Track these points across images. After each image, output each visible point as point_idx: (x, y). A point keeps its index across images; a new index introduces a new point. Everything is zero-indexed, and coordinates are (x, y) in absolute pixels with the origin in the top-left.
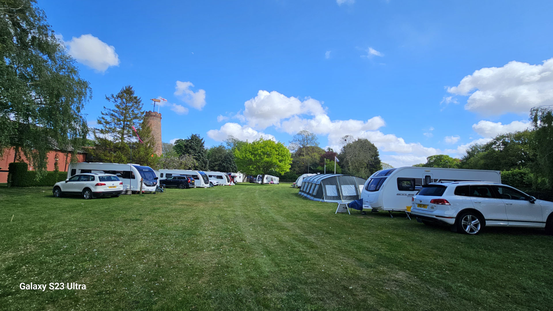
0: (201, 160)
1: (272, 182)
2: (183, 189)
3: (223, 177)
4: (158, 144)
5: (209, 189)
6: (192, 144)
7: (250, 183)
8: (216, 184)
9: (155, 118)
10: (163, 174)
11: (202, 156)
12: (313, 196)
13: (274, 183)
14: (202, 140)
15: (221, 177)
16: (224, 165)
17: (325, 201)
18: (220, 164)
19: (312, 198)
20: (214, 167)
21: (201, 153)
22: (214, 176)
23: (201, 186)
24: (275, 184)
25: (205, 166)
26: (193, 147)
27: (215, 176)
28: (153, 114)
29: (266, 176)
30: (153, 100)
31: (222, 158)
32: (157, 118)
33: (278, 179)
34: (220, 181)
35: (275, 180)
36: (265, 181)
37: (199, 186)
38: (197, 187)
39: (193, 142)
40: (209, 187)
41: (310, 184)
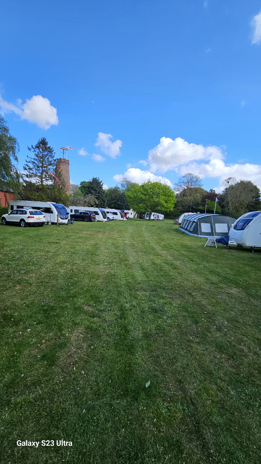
0: (100, 199)
1: (158, 218)
2: (87, 222)
3: (118, 213)
4: (67, 186)
5: (106, 223)
6: (93, 185)
7: (140, 218)
8: (112, 219)
9: (64, 164)
10: (72, 210)
11: (102, 196)
12: (189, 231)
13: (159, 220)
14: (101, 182)
15: (116, 214)
16: (118, 204)
17: (200, 236)
18: (116, 202)
19: (189, 233)
20: (111, 204)
21: (101, 194)
22: (110, 212)
23: (101, 220)
24: (161, 220)
25: (104, 204)
26: (94, 188)
27: (112, 212)
28: (62, 161)
29: (153, 213)
30: (62, 148)
31: (117, 198)
32: (66, 164)
33: (163, 216)
34: (115, 217)
35: (161, 217)
36: (152, 218)
37: (99, 220)
38: (97, 221)
39: (94, 184)
40: (107, 221)
41: (188, 222)
